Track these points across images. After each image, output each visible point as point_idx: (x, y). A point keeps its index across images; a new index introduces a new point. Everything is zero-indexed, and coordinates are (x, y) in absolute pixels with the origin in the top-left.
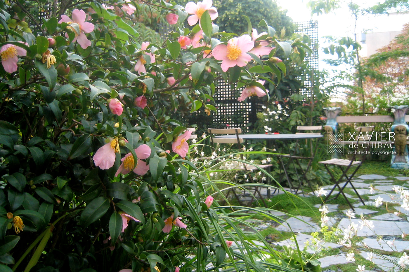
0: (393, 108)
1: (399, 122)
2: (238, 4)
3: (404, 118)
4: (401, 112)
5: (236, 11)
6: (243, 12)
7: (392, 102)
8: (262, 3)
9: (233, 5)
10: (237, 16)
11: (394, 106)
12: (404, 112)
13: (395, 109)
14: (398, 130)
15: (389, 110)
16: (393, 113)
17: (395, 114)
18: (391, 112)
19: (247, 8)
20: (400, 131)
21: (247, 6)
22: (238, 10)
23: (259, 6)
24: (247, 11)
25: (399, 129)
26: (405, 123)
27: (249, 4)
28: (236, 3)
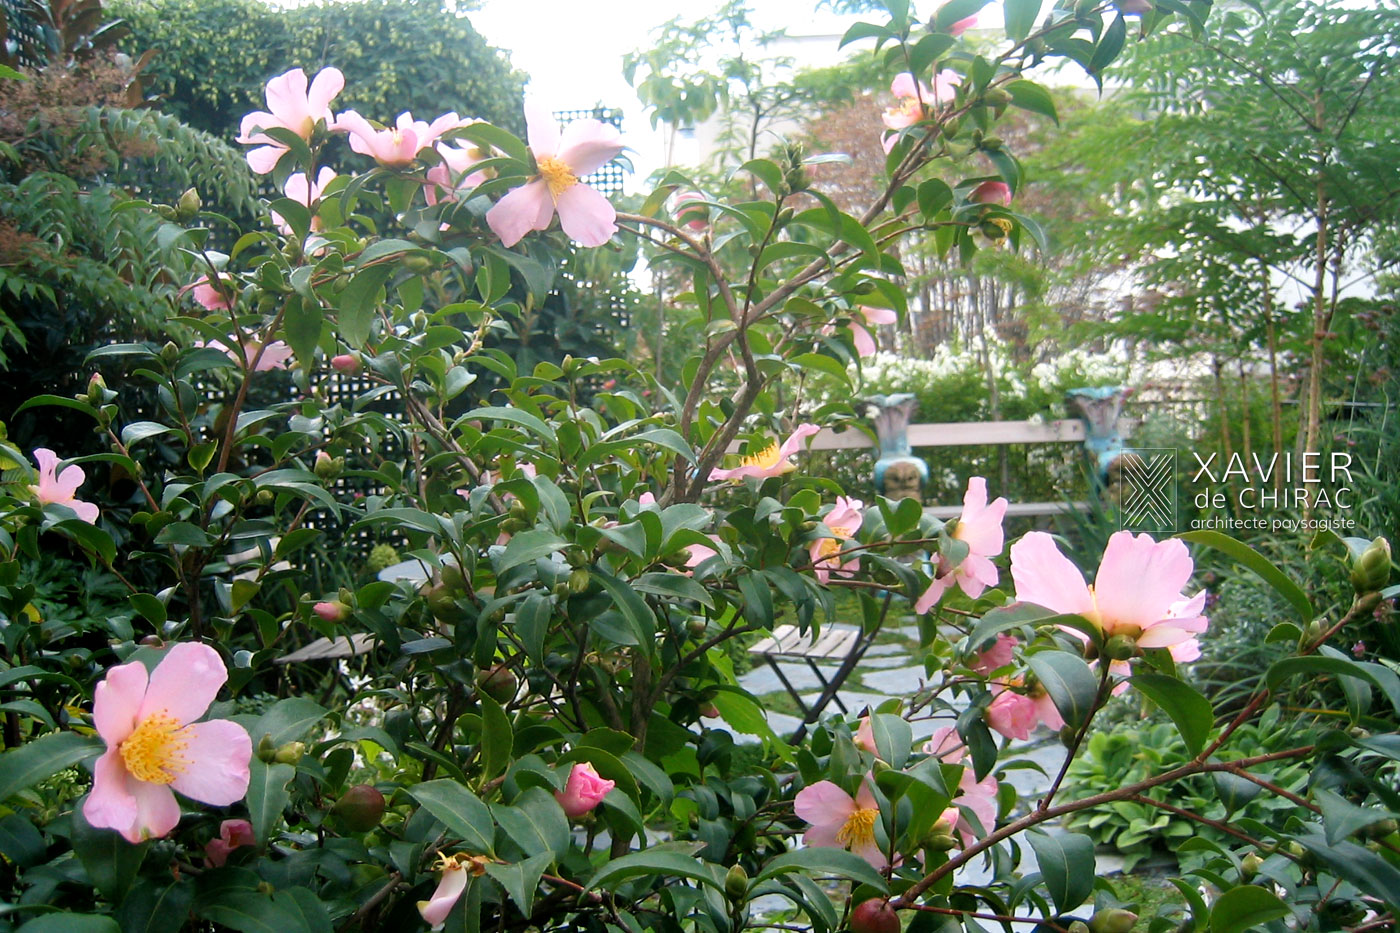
0: (870, 403)
1: (893, 448)
2: (384, 65)
3: (903, 435)
4: (895, 416)
5: (374, 89)
6: (401, 93)
7: (866, 385)
8: (467, 63)
9: (362, 64)
10: (381, 108)
11: (873, 398)
12: (906, 417)
13: (877, 405)
14: (896, 479)
15: (860, 408)
16: (871, 420)
17: (877, 423)
18: (869, 415)
19: (413, 81)
20: (904, 481)
21: (413, 70)
22: (385, 88)
23: (452, 71)
24: (416, 93)
25: (901, 474)
26: (909, 450)
27: (421, 66)
28: (372, 61)
